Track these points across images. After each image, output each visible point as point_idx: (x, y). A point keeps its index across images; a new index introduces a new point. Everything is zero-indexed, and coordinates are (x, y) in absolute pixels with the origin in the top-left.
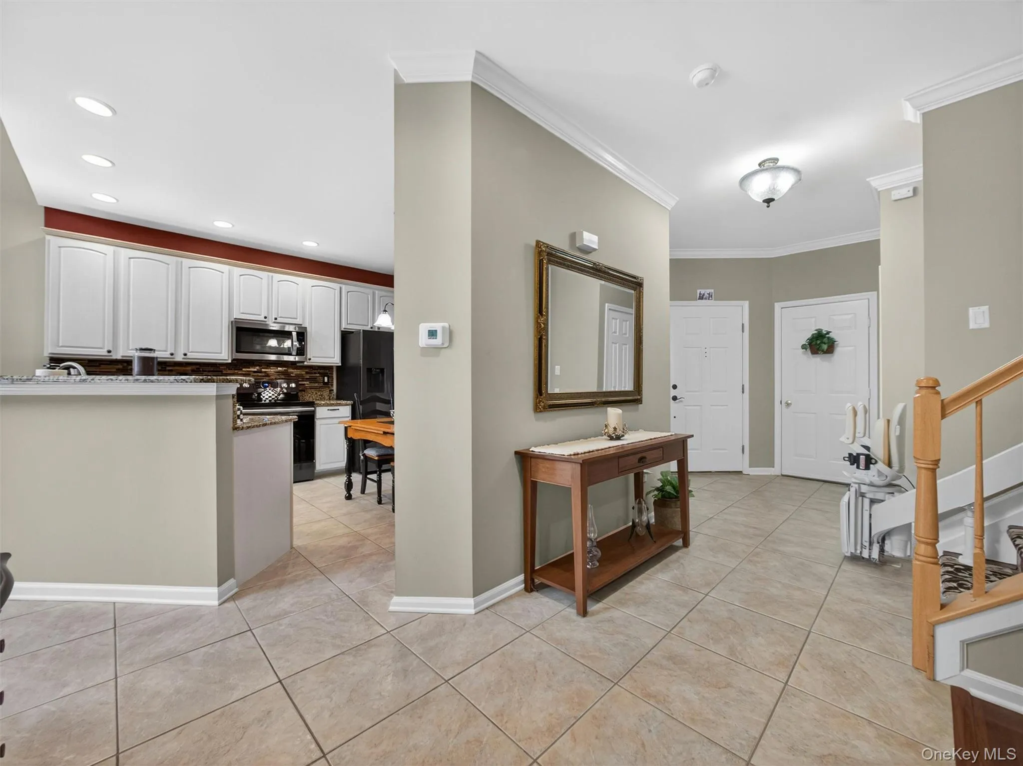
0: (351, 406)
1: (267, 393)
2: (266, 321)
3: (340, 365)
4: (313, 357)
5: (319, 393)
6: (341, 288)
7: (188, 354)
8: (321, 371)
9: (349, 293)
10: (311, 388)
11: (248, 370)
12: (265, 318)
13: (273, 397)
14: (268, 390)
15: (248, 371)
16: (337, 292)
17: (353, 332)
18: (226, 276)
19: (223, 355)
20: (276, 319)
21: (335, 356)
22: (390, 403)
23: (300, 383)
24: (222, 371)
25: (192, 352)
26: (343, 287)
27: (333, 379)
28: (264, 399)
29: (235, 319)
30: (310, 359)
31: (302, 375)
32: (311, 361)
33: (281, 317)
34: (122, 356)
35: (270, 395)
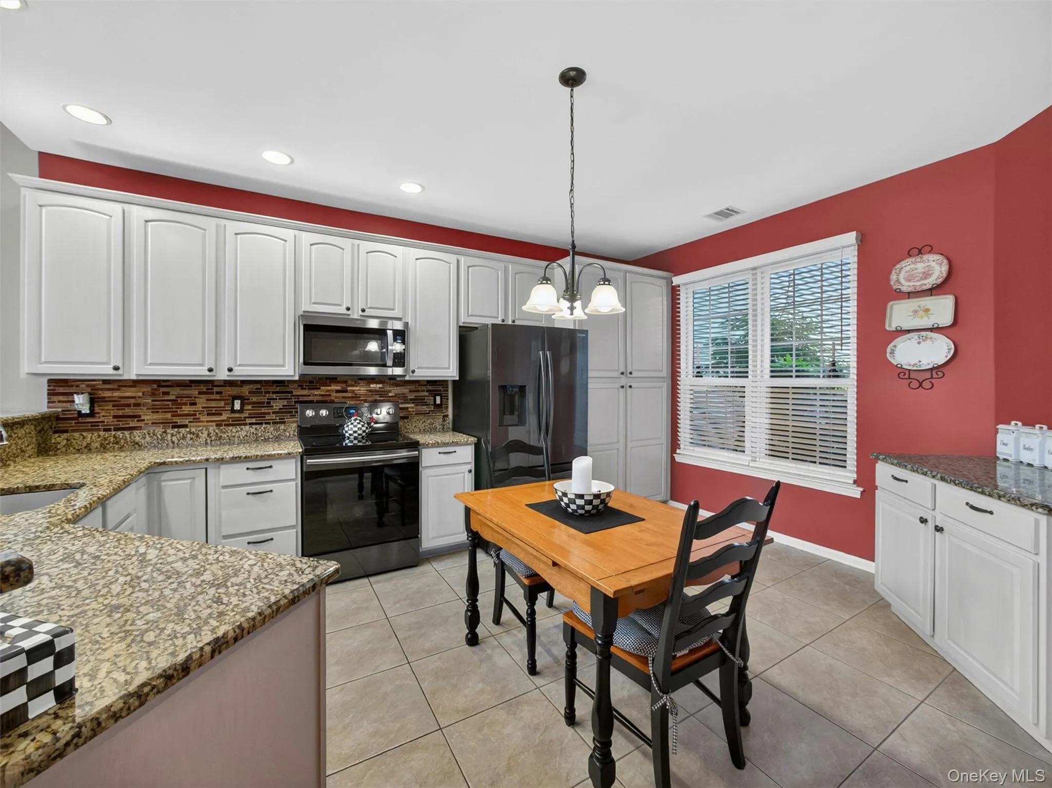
0: (473, 446)
1: (352, 426)
2: (349, 315)
3: (458, 379)
4: (418, 368)
5: (429, 422)
6: (458, 261)
7: (235, 368)
8: (430, 388)
9: (470, 269)
10: (418, 414)
11: (329, 388)
12: (348, 309)
13: (360, 432)
14: (353, 421)
15: (328, 391)
16: (453, 267)
17: (477, 328)
18: (290, 245)
19: (286, 368)
20: (363, 311)
21: (449, 366)
22: (543, 454)
23: (401, 406)
24: (291, 392)
25: (240, 365)
26: (462, 259)
27: (448, 399)
28: (347, 435)
29: (304, 312)
30: (413, 372)
31: (404, 394)
32: (415, 374)
33: (370, 308)
34: (138, 375)
35: (356, 429)
